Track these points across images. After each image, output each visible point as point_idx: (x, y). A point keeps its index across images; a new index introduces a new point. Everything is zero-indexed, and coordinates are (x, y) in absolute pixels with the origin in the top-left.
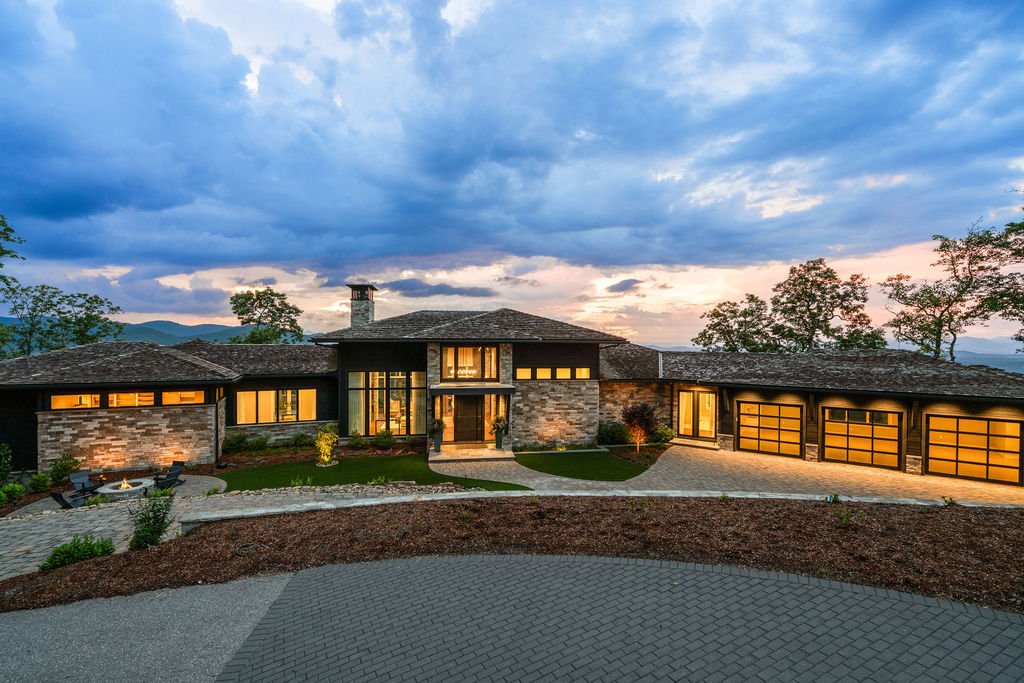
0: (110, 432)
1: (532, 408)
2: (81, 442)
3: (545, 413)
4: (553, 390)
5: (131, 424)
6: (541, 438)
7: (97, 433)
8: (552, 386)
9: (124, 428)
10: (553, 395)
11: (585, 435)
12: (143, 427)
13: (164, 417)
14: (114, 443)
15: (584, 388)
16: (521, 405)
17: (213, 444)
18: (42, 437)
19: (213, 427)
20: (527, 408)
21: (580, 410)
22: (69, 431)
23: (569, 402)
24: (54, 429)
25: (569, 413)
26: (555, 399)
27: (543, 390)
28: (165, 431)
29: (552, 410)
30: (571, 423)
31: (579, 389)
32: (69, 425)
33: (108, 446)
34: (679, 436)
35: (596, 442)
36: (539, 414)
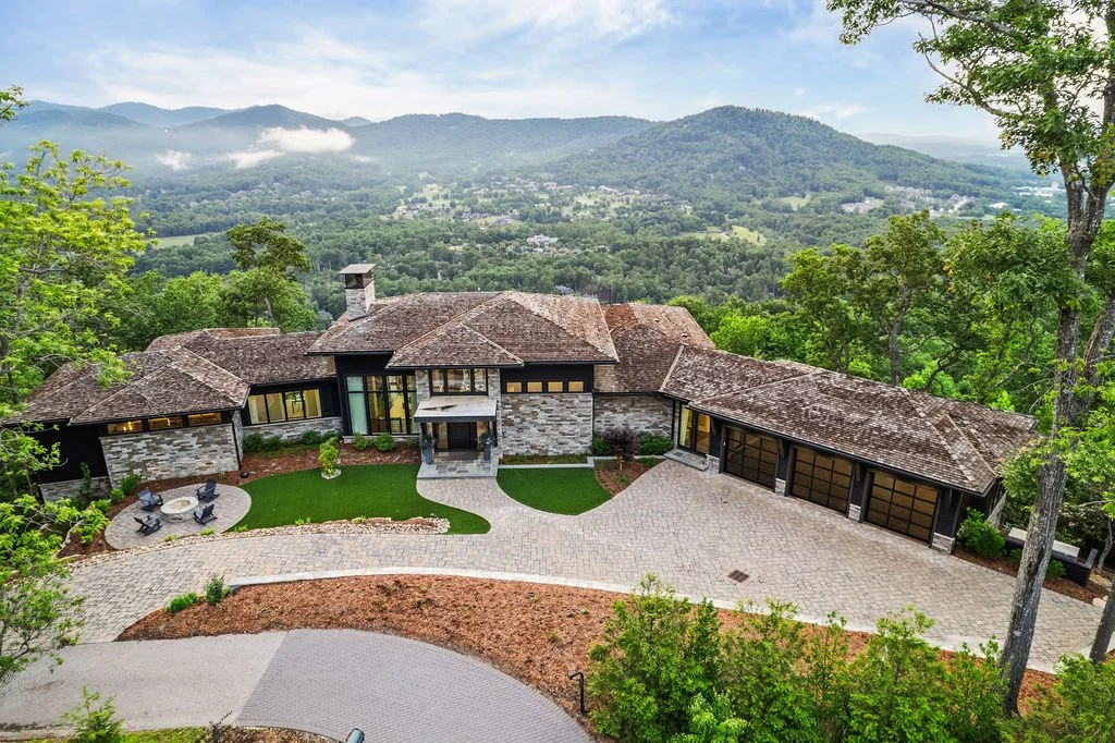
0: (156, 449)
1: (524, 420)
2: (135, 458)
3: (536, 425)
4: (544, 403)
5: (169, 443)
6: (533, 447)
7: (145, 450)
8: (543, 399)
9: (164, 446)
10: (544, 407)
11: (578, 445)
12: (178, 444)
13: (194, 436)
14: (160, 458)
15: (576, 401)
16: (512, 417)
17: (235, 455)
18: (107, 456)
19: (233, 442)
20: (518, 420)
21: (573, 422)
22: (125, 450)
23: (561, 415)
24: (114, 449)
25: (561, 424)
26: (546, 411)
27: (536, 403)
28: (196, 447)
29: (544, 421)
30: (564, 434)
31: (572, 402)
32: (124, 446)
33: (156, 460)
34: (680, 447)
35: (589, 452)
36: (529, 426)
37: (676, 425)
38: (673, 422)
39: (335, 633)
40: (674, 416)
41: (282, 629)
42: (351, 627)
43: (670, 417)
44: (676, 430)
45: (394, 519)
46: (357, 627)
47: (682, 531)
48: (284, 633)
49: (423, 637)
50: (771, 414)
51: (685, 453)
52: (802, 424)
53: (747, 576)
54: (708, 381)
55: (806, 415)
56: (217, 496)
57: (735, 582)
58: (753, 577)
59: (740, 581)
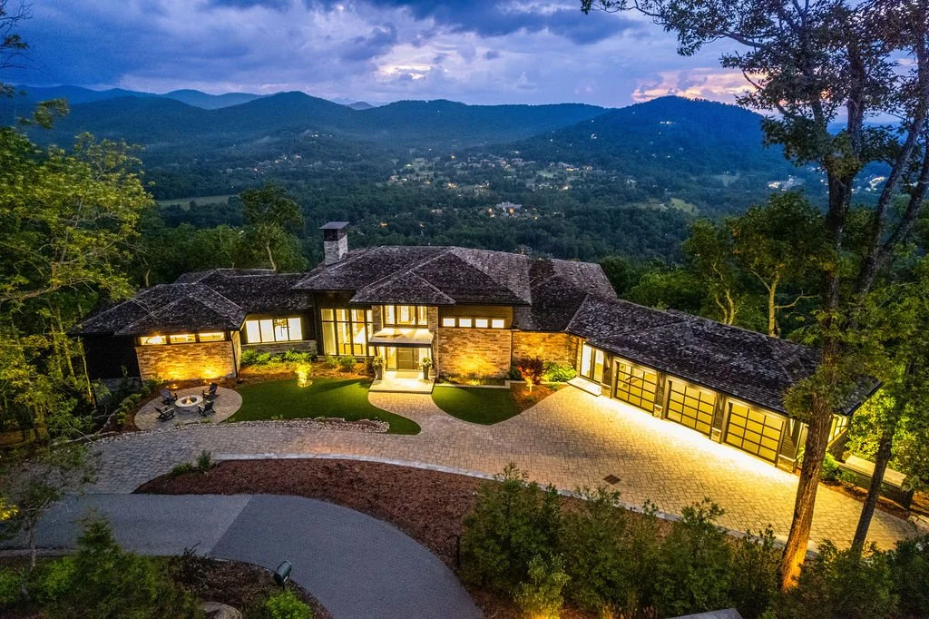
0: (174, 358)
1: (455, 349)
2: (160, 364)
3: (466, 353)
4: (473, 335)
5: (185, 354)
6: (463, 370)
7: (167, 359)
8: (472, 332)
9: (181, 356)
10: (472, 339)
11: (499, 370)
12: (192, 355)
13: (202, 349)
14: (177, 365)
15: (498, 336)
16: (447, 346)
17: (233, 366)
18: (140, 362)
19: (232, 356)
20: (452, 349)
21: (495, 352)
22: (153, 358)
23: (486, 346)
24: (146, 357)
25: (486, 354)
26: (475, 342)
27: (465, 336)
28: (204, 358)
29: (472, 351)
30: (488, 362)
31: (495, 336)
32: (152, 355)
33: (174, 367)
34: (581, 376)
35: (508, 377)
36: (461, 354)
37: (579, 358)
38: (576, 355)
39: (287, 498)
40: (577, 350)
41: (250, 493)
42: (299, 494)
43: (574, 352)
44: (579, 363)
45: (347, 420)
46: (303, 495)
47: (572, 442)
48: (251, 496)
49: (351, 505)
50: (653, 353)
51: (585, 381)
52: (675, 361)
53: (619, 480)
54: (605, 324)
55: (680, 354)
56: (217, 396)
57: (608, 483)
58: (623, 481)
59: (613, 484)
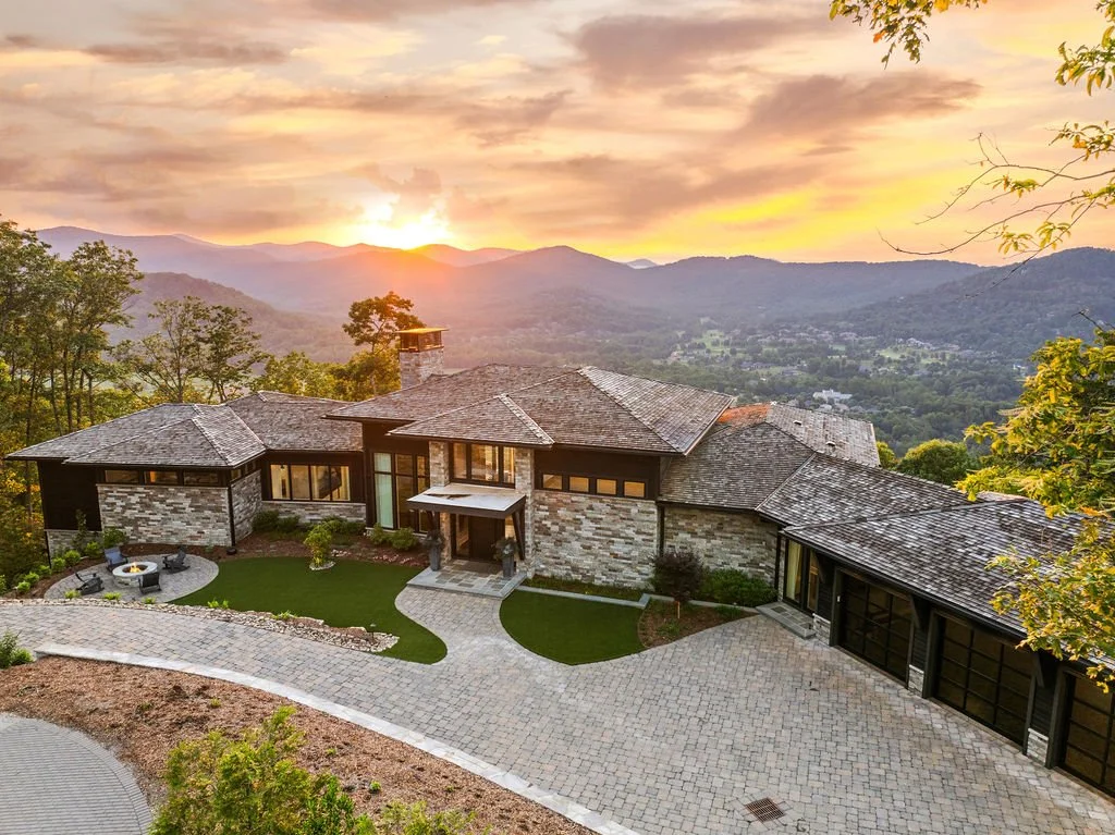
0: (148, 506)
1: (563, 529)
2: (128, 513)
3: (579, 538)
4: (591, 508)
5: (162, 501)
6: (575, 569)
7: (138, 506)
8: (589, 502)
9: (157, 504)
10: (590, 513)
11: (635, 575)
12: (171, 505)
13: (187, 497)
14: (152, 517)
15: (634, 511)
16: (548, 523)
17: (229, 527)
18: (102, 506)
19: (227, 510)
20: (555, 528)
21: (629, 541)
22: (119, 503)
23: (614, 527)
24: (109, 500)
25: (613, 542)
26: (595, 520)
27: (576, 507)
28: (189, 510)
29: (590, 535)
30: (616, 556)
31: (628, 511)
32: (119, 498)
33: (147, 520)
34: (787, 600)
35: (651, 587)
36: (572, 538)
37: (782, 563)
38: (778, 561)
40: (779, 552)
43: (774, 551)
44: (782, 573)
47: (716, 719)
50: (907, 555)
51: (789, 610)
52: (950, 573)
53: (780, 813)
54: (831, 501)
55: (963, 559)
57: (752, 817)
